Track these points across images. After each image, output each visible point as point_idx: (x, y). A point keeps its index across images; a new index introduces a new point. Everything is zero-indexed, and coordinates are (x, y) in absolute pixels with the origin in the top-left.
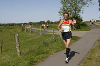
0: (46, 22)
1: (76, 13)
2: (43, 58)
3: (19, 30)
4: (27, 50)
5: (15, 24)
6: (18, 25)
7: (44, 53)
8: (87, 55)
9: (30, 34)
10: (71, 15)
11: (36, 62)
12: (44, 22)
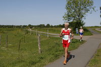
12: (44, 25)
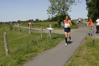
0: (34, 20)
1: (64, 12)
2: (32, 56)
3: (7, 28)
4: (16, 49)
5: (3, 23)
6: (7, 23)
7: (32, 52)
8: (74, 53)
9: (19, 33)
10: (60, 14)
11: (25, 61)
12: (33, 20)
